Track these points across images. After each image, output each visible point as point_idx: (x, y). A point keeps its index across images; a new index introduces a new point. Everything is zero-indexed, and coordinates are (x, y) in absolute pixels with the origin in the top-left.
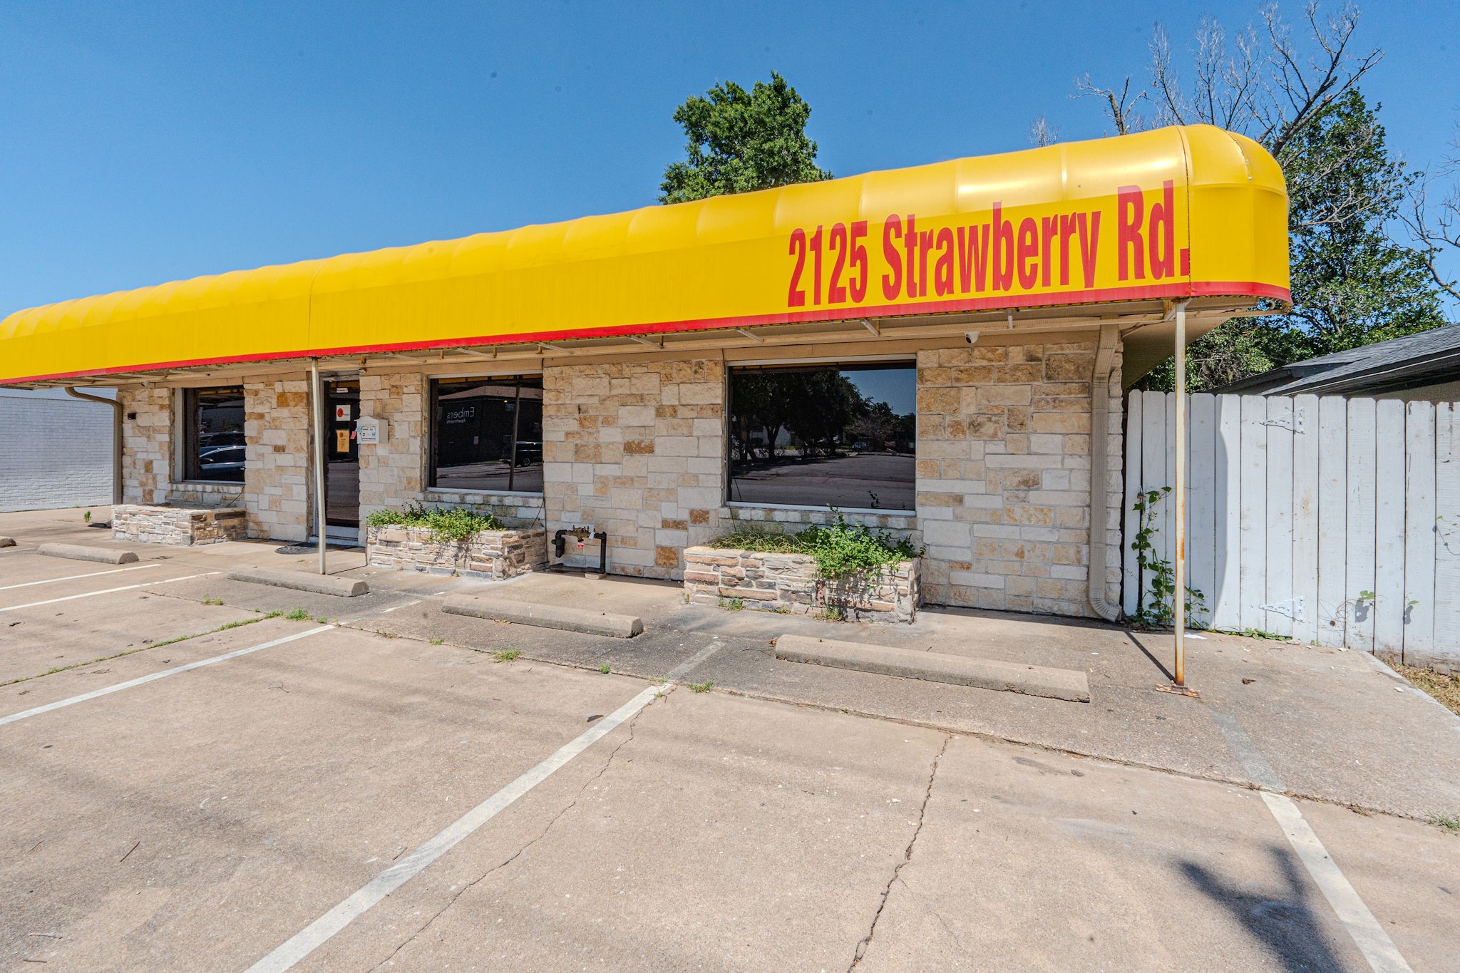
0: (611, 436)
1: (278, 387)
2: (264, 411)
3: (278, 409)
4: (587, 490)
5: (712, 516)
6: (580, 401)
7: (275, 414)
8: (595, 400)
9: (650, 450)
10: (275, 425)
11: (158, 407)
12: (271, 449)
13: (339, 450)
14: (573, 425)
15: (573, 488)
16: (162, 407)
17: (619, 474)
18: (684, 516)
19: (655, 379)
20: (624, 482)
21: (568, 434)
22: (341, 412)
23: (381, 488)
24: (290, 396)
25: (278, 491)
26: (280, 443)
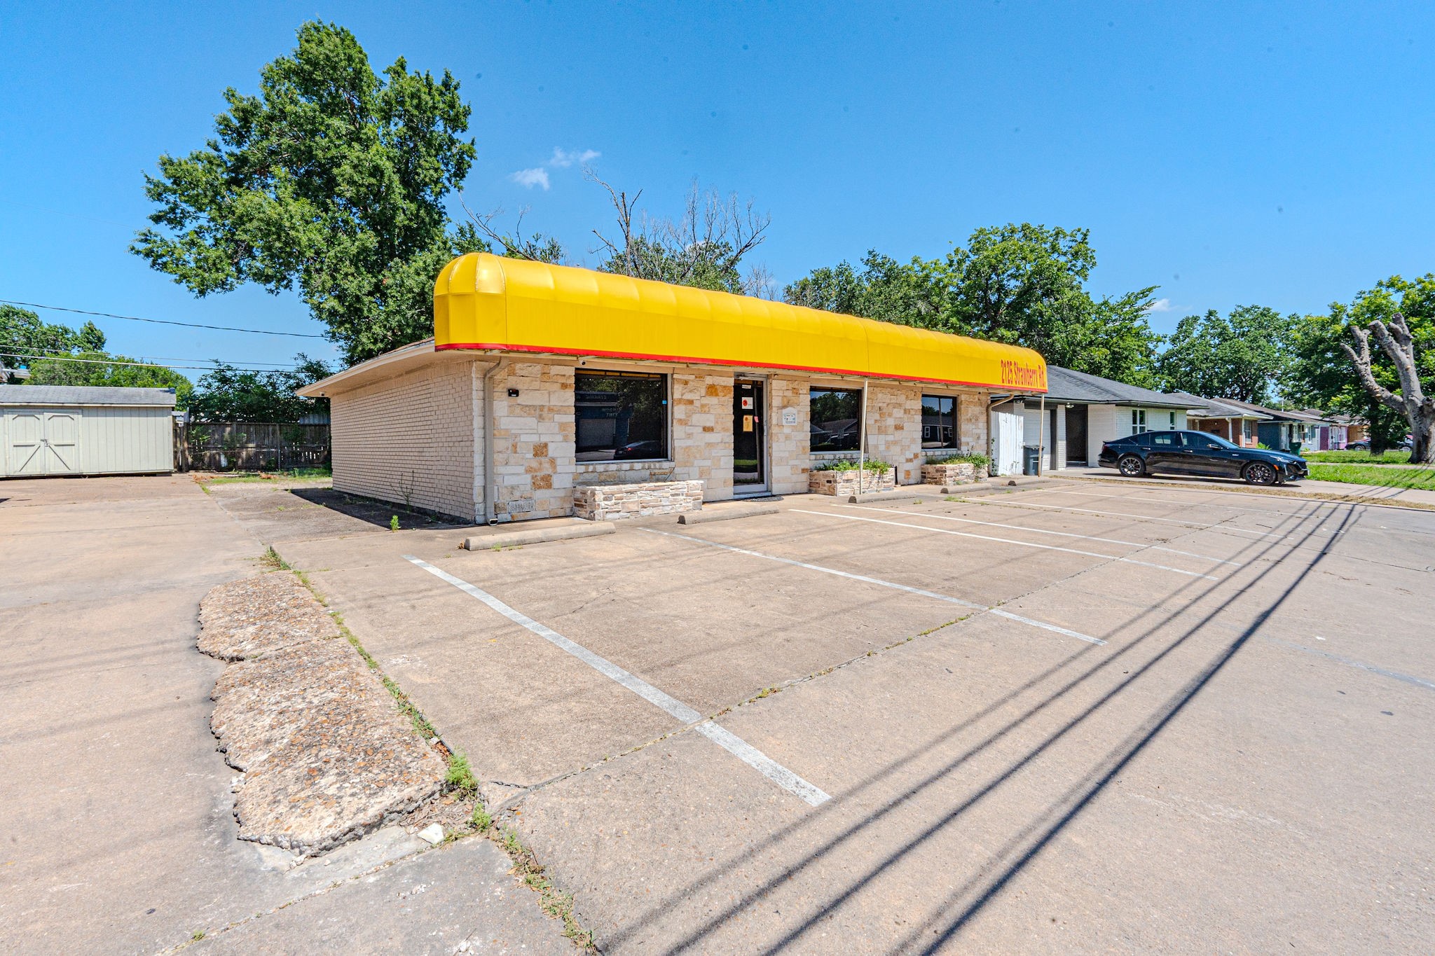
0: (890, 422)
1: (709, 380)
2: (693, 398)
3: (708, 397)
4: (882, 448)
5: (920, 455)
6: (880, 405)
7: (705, 401)
8: (885, 405)
9: (902, 428)
10: (704, 409)
11: (559, 385)
12: (701, 429)
13: (745, 430)
14: (877, 416)
15: (876, 447)
16: (564, 386)
17: (893, 439)
18: (912, 456)
19: (903, 397)
20: (895, 443)
21: (876, 421)
22: (746, 403)
23: (787, 454)
24: (720, 389)
25: (708, 463)
26: (708, 424)
